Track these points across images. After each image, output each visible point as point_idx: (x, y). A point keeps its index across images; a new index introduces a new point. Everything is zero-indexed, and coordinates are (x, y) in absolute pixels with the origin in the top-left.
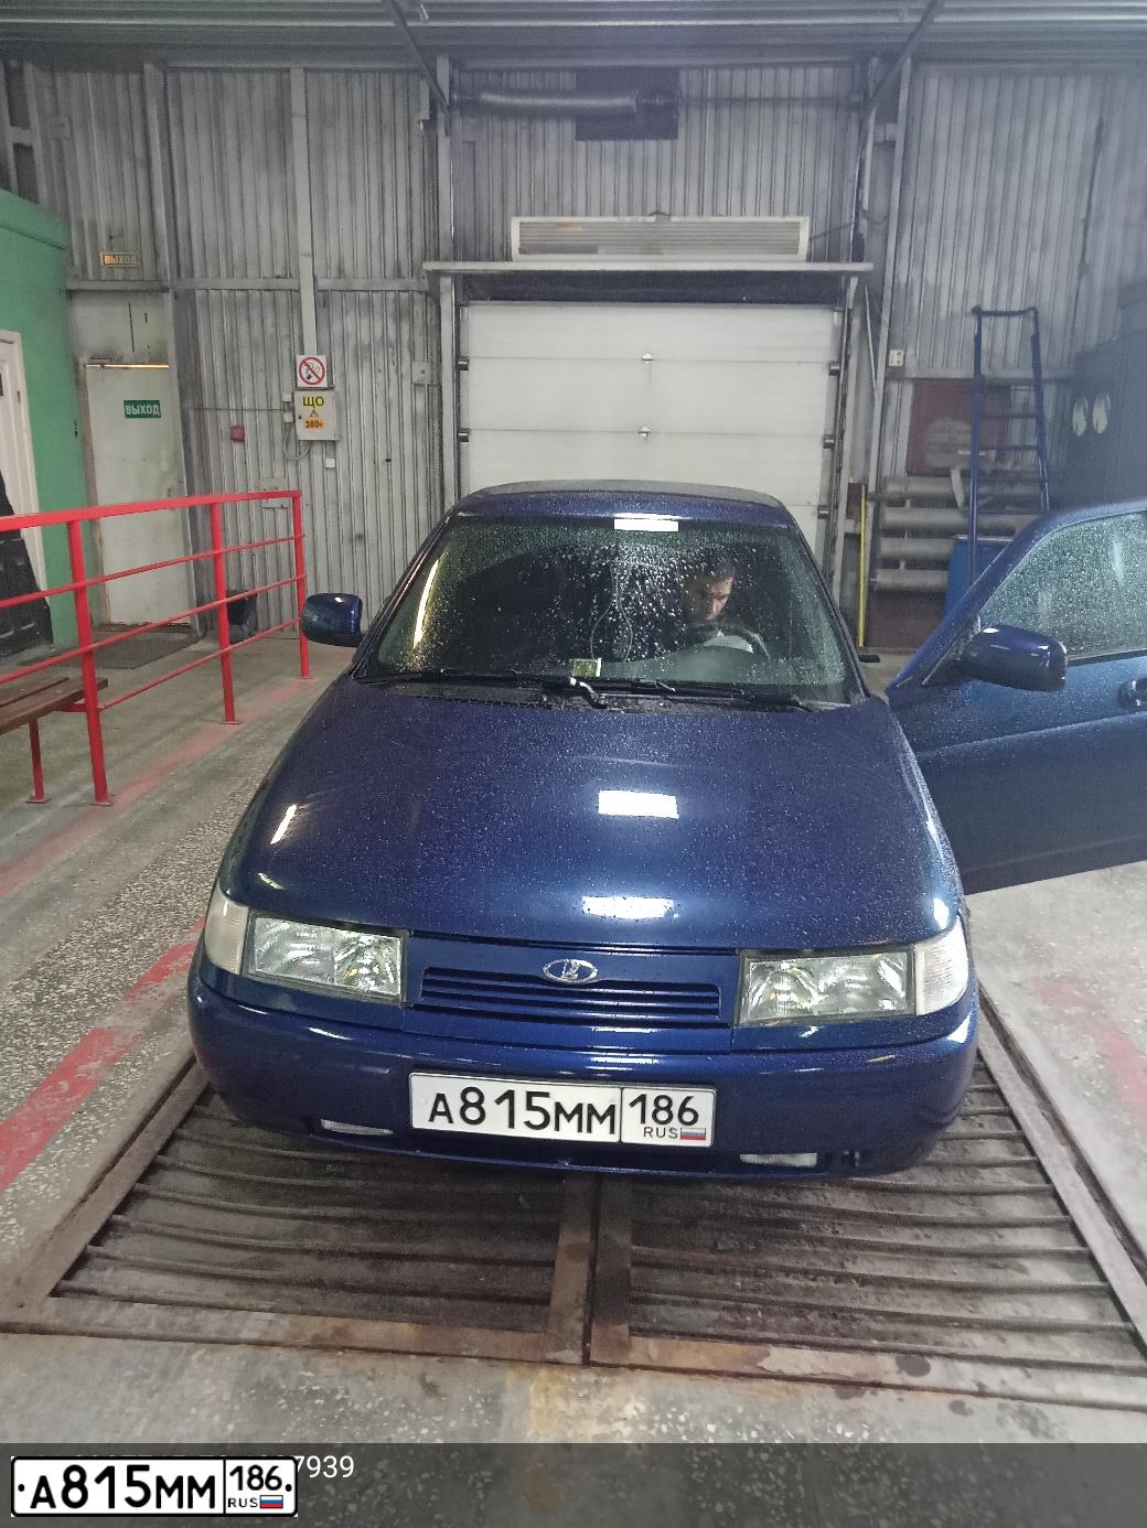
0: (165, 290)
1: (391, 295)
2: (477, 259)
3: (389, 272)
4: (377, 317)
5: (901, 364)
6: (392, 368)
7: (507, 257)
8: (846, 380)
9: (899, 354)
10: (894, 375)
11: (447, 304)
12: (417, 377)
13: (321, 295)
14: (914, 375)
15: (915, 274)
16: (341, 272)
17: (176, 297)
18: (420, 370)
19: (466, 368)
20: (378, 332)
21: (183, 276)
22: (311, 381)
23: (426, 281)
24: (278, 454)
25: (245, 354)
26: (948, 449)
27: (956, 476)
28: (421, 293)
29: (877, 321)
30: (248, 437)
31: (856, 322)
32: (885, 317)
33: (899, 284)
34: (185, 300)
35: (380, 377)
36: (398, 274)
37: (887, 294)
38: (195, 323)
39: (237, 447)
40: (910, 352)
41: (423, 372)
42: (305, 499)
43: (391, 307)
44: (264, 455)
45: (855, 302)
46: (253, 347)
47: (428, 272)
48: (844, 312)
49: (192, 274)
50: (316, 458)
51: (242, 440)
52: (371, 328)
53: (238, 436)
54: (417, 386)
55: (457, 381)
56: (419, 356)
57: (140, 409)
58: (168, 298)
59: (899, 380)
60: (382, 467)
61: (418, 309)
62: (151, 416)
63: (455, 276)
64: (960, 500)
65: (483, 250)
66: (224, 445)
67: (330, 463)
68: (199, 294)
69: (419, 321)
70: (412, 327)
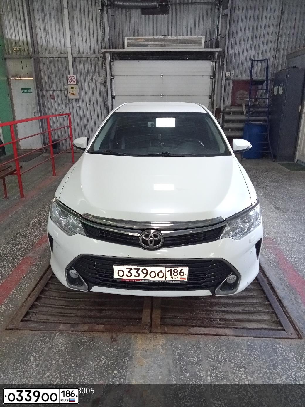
0: (31, 58)
1: (93, 58)
2: (116, 48)
3: (92, 52)
4: (89, 65)
5: (229, 76)
6: (94, 79)
7: (124, 48)
8: (215, 80)
9: (229, 73)
10: (227, 79)
11: (108, 61)
12: (100, 80)
13: (74, 58)
14: (233, 79)
15: (233, 51)
16: (79, 52)
17: (34, 60)
18: (101, 79)
19: (113, 78)
20: (90, 69)
21: (36, 54)
22: (72, 82)
23: (102, 54)
24: (64, 102)
25: (54, 75)
26: (242, 99)
27: (244, 106)
28: (101, 57)
29: (223, 64)
30: (55, 97)
31: (217, 65)
32: (225, 63)
33: (229, 54)
34: (37, 61)
35: (91, 81)
36: (95, 53)
37: (226, 56)
38: (40, 66)
39: (53, 101)
40: (232, 73)
41: (102, 79)
42: (72, 115)
43: (93, 62)
44: (60, 103)
45: (217, 59)
46: (56, 73)
47: (102, 52)
48: (214, 62)
49: (38, 53)
50: (74, 104)
51: (54, 99)
52: (88, 68)
53: (53, 98)
54: (100, 83)
55: (111, 82)
56: (101, 75)
57: (26, 90)
58: (32, 59)
59: (229, 80)
60: (92, 106)
61: (100, 62)
62: (29, 92)
63: (110, 53)
64: (245, 112)
65: (118, 46)
66: (49, 100)
67: (78, 105)
68: (41, 59)
69: (100, 65)
70: (99, 67)
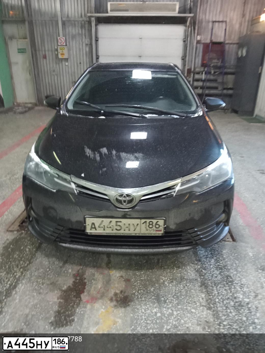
0: (25, 21)
1: (80, 22)
2: (100, 13)
3: (79, 16)
4: (77, 27)
5: (200, 39)
6: (81, 40)
7: (107, 12)
8: (187, 43)
11: (93, 24)
13: (63, 22)
14: (203, 42)
15: (204, 17)
16: (68, 16)
17: (28, 22)
18: (87, 41)
19: (98, 40)
20: (77, 31)
22: (62, 43)
23: (88, 18)
24: (54, 62)
25: (46, 37)
26: (210, 60)
28: (87, 21)
29: (195, 29)
31: (190, 29)
33: (200, 19)
34: (31, 23)
35: (78, 43)
36: (82, 17)
37: (197, 22)
38: (33, 28)
40: (202, 36)
42: (61, 73)
43: (80, 25)
44: (51, 62)
45: (190, 24)
48: (187, 26)
49: (32, 17)
50: (63, 63)
51: (46, 58)
55: (96, 44)
56: (87, 37)
57: (21, 51)
59: (200, 43)
60: (79, 65)
61: (87, 26)
62: (24, 52)
63: (95, 17)
64: (212, 72)
65: (102, 10)
66: (42, 60)
67: (67, 64)
68: (34, 21)
70: (85, 30)
